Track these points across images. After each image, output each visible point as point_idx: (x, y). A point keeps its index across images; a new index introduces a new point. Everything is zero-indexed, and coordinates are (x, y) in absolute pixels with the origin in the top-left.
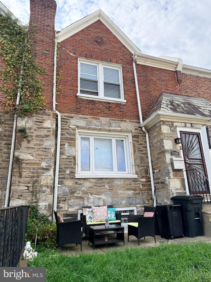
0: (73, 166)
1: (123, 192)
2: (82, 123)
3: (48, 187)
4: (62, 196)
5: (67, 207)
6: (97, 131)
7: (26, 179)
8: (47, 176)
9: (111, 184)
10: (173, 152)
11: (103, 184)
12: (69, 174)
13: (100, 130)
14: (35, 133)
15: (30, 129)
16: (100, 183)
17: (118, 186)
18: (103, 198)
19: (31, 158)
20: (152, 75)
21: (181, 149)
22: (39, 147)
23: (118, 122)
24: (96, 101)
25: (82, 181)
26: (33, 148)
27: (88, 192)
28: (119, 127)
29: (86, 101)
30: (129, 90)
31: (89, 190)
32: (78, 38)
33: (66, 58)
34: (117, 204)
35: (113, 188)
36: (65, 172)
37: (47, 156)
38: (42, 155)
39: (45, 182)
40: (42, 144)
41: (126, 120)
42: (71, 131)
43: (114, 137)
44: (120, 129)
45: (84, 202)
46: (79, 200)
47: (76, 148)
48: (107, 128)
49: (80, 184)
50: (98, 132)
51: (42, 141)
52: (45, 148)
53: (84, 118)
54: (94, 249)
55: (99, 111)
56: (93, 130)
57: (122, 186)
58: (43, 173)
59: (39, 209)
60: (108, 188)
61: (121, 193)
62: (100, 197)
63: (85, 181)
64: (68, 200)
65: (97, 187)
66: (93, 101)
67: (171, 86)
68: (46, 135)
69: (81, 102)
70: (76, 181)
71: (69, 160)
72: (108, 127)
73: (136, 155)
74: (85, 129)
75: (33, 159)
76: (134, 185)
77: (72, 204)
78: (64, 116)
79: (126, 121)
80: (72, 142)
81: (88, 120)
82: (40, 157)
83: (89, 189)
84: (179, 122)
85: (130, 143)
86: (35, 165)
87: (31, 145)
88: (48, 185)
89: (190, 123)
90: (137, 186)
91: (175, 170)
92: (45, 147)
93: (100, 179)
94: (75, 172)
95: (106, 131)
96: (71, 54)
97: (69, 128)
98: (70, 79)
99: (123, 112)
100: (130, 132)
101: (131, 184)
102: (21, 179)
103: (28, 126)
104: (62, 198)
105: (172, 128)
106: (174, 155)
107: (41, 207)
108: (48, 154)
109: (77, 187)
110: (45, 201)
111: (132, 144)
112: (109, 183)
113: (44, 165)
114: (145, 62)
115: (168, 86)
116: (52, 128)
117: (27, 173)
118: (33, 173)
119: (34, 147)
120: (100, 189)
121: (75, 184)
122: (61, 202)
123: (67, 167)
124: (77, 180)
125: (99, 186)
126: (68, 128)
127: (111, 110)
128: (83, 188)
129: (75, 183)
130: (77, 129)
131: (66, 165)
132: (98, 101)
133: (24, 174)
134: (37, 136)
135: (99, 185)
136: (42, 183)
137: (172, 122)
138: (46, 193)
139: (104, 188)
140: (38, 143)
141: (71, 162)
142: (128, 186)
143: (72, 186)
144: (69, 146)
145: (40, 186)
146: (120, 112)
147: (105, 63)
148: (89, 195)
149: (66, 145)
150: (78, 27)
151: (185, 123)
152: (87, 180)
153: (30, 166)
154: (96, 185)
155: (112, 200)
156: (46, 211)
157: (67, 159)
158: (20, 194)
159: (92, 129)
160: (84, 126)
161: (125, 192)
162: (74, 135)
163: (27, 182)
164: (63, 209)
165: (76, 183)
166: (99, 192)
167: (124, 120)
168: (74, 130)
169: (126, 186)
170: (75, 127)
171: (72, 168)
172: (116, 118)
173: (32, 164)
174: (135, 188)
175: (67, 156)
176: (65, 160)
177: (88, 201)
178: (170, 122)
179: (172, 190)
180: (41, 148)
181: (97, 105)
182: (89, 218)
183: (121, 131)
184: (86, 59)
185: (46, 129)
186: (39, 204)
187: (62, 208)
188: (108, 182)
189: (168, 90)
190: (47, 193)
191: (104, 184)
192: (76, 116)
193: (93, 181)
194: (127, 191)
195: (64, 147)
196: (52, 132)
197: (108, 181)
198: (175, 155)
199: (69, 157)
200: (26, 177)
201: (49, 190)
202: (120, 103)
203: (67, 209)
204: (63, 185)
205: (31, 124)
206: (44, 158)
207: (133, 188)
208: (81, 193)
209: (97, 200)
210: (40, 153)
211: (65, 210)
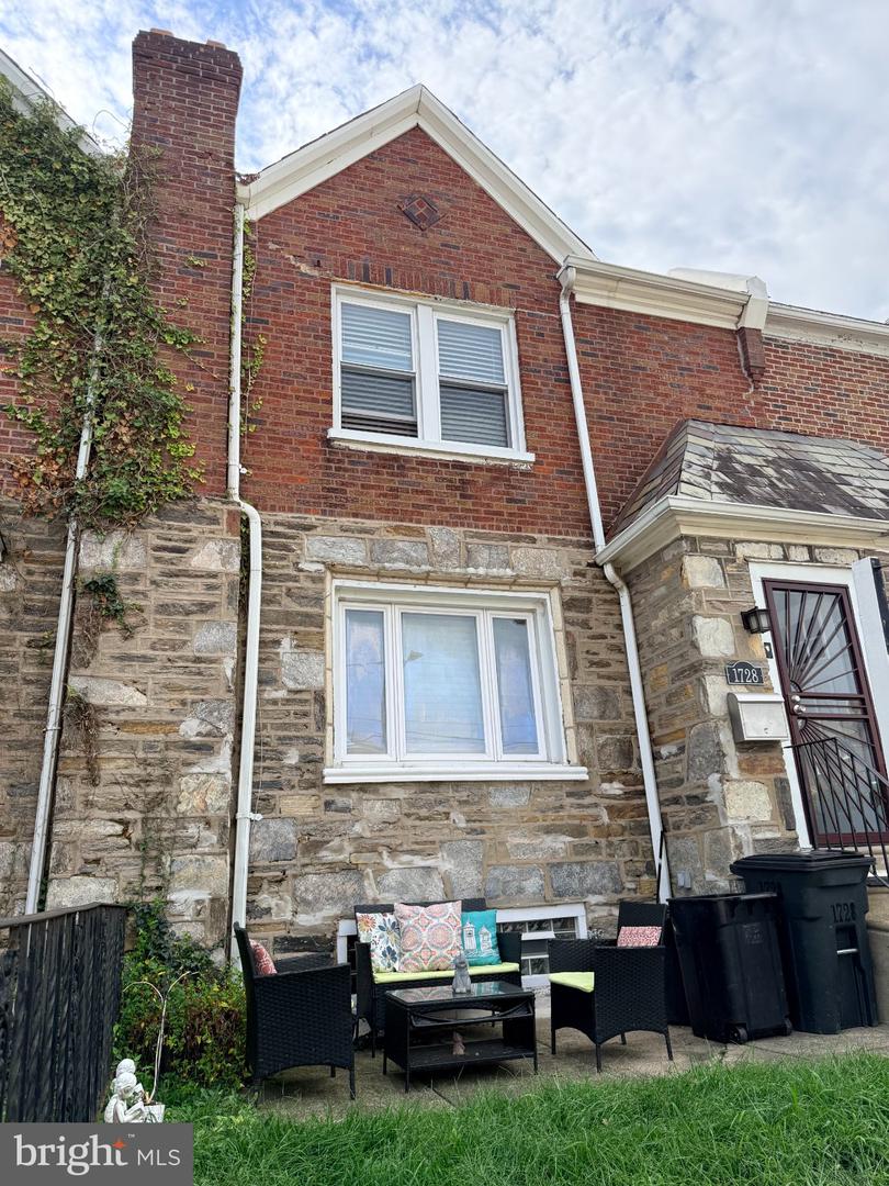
0: (312, 732)
1: (526, 841)
2: (351, 552)
3: (208, 823)
4: (267, 863)
5: (290, 908)
6: (415, 582)
7: (117, 789)
8: (203, 778)
9: (475, 808)
10: (736, 667)
11: (440, 809)
12: (298, 768)
13: (426, 578)
14: (153, 595)
15: (134, 578)
16: (429, 805)
17: (506, 813)
18: (442, 870)
19: (139, 700)
20: (641, 347)
21: (769, 655)
22: (169, 653)
23: (501, 543)
24: (407, 459)
25: (354, 795)
26: (145, 659)
27: (378, 845)
28: (508, 564)
29: (365, 460)
30: (545, 410)
31: (382, 834)
32: (329, 202)
33: (283, 284)
34: (504, 892)
35: (484, 824)
36: (279, 756)
37: (205, 691)
38: (182, 689)
39: (197, 801)
40: (185, 642)
41: (536, 536)
42: (308, 584)
43: (487, 609)
44: (509, 572)
45: (362, 887)
46: (339, 878)
47: (324, 654)
48: (458, 570)
49: (346, 810)
50: (418, 588)
52: (198, 660)
53: (360, 532)
54: (407, 1091)
55: (421, 499)
56: (396, 580)
57: (522, 817)
58: (190, 764)
59: (170, 919)
60: (463, 825)
61: (517, 846)
62: (430, 862)
63: (366, 796)
64: (295, 876)
65: (418, 823)
66: (396, 458)
67: (722, 393)
68: (201, 604)
69: (346, 465)
70: (329, 798)
71: (298, 708)
72: (459, 567)
73: (578, 682)
74: (365, 578)
75: (144, 703)
76: (574, 812)
77: (310, 897)
78: (277, 523)
79: (534, 541)
80: (309, 633)
81: (375, 537)
82: (176, 696)
83: (381, 830)
84: (758, 542)
85: (555, 631)
86: (157, 732)
87: (138, 646)
88: (211, 813)
89: (803, 545)
90: (585, 813)
91: (746, 746)
92: (198, 655)
93: (427, 787)
94: (322, 759)
95: (453, 584)
96: (304, 268)
97: (295, 573)
98: (297, 369)
99: (520, 501)
100: (551, 587)
101: (562, 807)
102: (97, 790)
103: (124, 566)
104: (268, 868)
105: (730, 569)
106: (739, 679)
107: (179, 908)
108: (208, 684)
109: (332, 822)
110: (195, 882)
111: (561, 635)
112: (466, 802)
113: (191, 728)
114: (611, 295)
115: (708, 392)
116: (227, 574)
117: (121, 763)
118: (145, 763)
119: (150, 653)
120: (432, 828)
121: (323, 806)
122: (265, 886)
123: (290, 738)
124: (332, 791)
125: (427, 818)
126: (292, 572)
127: (470, 497)
128: (358, 828)
129: (321, 803)
130: (329, 575)
131: (284, 727)
132: (416, 457)
133: (108, 770)
134: (163, 609)
135: (424, 812)
136: (182, 808)
137: (731, 544)
138: (199, 849)
139: (448, 826)
140: (167, 636)
141: (305, 715)
142: (550, 813)
143: (310, 820)
144: (297, 646)
145: (176, 820)
146: (509, 501)
147: (445, 302)
148: (385, 854)
149: (286, 643)
150: (330, 156)
151: (785, 547)
152: (376, 792)
153: (132, 737)
154: (413, 810)
155: (481, 877)
156: (200, 927)
157: (288, 702)
158: (92, 856)
159: (393, 577)
160: (360, 563)
161: (538, 841)
162: (319, 600)
163: (121, 805)
164: (275, 918)
165: (328, 805)
166: (425, 843)
167: (527, 537)
168: (318, 579)
169: (538, 815)
170: (321, 567)
171: (310, 740)
172: (491, 527)
173: (140, 728)
174: (577, 822)
175: (290, 691)
176: (280, 707)
177: (378, 883)
178: (720, 540)
179: (738, 832)
180: (180, 658)
181: (412, 476)
182: (384, 954)
183: (514, 583)
184: (365, 286)
185: (199, 580)
186: (172, 897)
187: (268, 911)
188: (465, 798)
189: (709, 408)
190: (207, 850)
191: (445, 810)
192: (325, 521)
193: (401, 794)
194: (545, 836)
195: (277, 654)
196: (225, 591)
197: (463, 795)
198: (745, 680)
199: (298, 696)
200: (117, 783)
201: (215, 838)
202: (510, 467)
203: (288, 916)
204: (273, 815)
205: (136, 560)
206: (193, 702)
207: (570, 822)
208: (349, 848)
209: (416, 876)
210: (175, 677)
211: (285, 923)
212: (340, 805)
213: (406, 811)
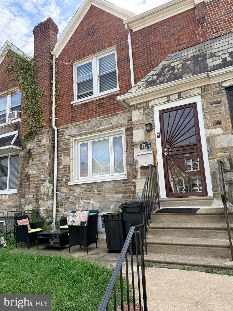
0: (67, 174)
1: (111, 196)
2: (75, 131)
3: (45, 195)
4: (60, 202)
5: (63, 211)
6: (89, 134)
7: (32, 189)
8: (44, 186)
9: (99, 188)
10: (143, 144)
11: (92, 189)
12: (65, 182)
14: (36, 151)
15: (34, 149)
16: (90, 188)
17: (107, 189)
18: (92, 203)
21: (158, 137)
22: (39, 162)
23: (109, 118)
24: (88, 103)
25: (75, 187)
26: (35, 164)
27: (79, 198)
28: (110, 123)
29: (79, 107)
31: (80, 195)
32: (72, 42)
33: (63, 70)
34: (105, 208)
35: (102, 192)
36: (62, 180)
37: (44, 169)
38: (41, 169)
39: (43, 191)
40: (41, 160)
41: (118, 113)
42: (66, 141)
43: (111, 136)
45: (76, 207)
46: (72, 205)
47: (70, 157)
48: (97, 129)
49: (73, 190)
50: (91, 136)
51: (40, 157)
52: (43, 163)
53: (77, 125)
55: (91, 112)
56: (85, 135)
57: (111, 190)
58: (43, 184)
59: (40, 213)
60: (97, 192)
61: (109, 197)
62: (89, 201)
63: (77, 187)
64: (65, 204)
65: (87, 192)
66: (86, 103)
68: (43, 151)
69: (76, 110)
70: (70, 188)
71: (65, 169)
74: (79, 136)
75: (35, 173)
76: (124, 188)
77: (67, 209)
78: (62, 129)
80: (67, 152)
81: (80, 126)
82: (40, 171)
84: (157, 99)
86: (37, 178)
87: (34, 162)
88: (45, 193)
89: (176, 93)
90: (127, 188)
92: (43, 162)
93: (89, 184)
94: (69, 180)
95: (98, 132)
96: (67, 63)
97: (64, 139)
99: (116, 103)
100: (123, 126)
101: (121, 187)
102: (30, 190)
103: (32, 146)
105: (147, 111)
107: (41, 211)
109: (71, 193)
110: (43, 206)
111: (125, 139)
112: (97, 187)
113: (42, 177)
115: (181, 38)
116: (47, 144)
117: (33, 184)
118: (36, 184)
119: (36, 163)
120: (90, 194)
121: (69, 190)
122: (60, 206)
123: (64, 176)
124: (71, 186)
125: (89, 191)
127: (103, 107)
128: (75, 194)
129: (69, 189)
130: (71, 138)
131: (63, 174)
132: (91, 101)
133: (32, 186)
134: (38, 154)
135: (88, 190)
136: (41, 192)
137: (147, 103)
139: (93, 193)
140: (39, 159)
141: (66, 170)
142: (118, 188)
143: (66, 193)
144: (65, 156)
145: (41, 194)
146: (113, 104)
148: (80, 200)
149: (63, 155)
152: (79, 186)
154: (86, 190)
155: (100, 205)
156: (44, 214)
157: (63, 168)
158: (29, 201)
160: (76, 133)
161: (114, 196)
162: (69, 144)
163: (33, 192)
165: (70, 189)
166: (88, 197)
167: (116, 114)
169: (115, 189)
170: (69, 136)
171: (67, 176)
173: (35, 178)
174: (125, 190)
176: (62, 169)
177: (79, 206)
179: (139, 194)
181: (89, 107)
182: (71, 222)
183: (112, 128)
185: (43, 147)
186: (40, 209)
187: (60, 211)
188: (97, 186)
190: (45, 200)
192: (71, 125)
193: (83, 186)
194: (116, 194)
195: (61, 158)
196: (47, 148)
197: (97, 185)
198: (145, 147)
199: (65, 167)
200: (32, 188)
201: (46, 198)
203: (63, 213)
204: (61, 192)
205: (34, 145)
206: (42, 172)
207: (123, 190)
208: (74, 199)
209: (86, 204)
210: (40, 167)
211: (62, 214)
212: (72, 189)
213: (85, 190)
